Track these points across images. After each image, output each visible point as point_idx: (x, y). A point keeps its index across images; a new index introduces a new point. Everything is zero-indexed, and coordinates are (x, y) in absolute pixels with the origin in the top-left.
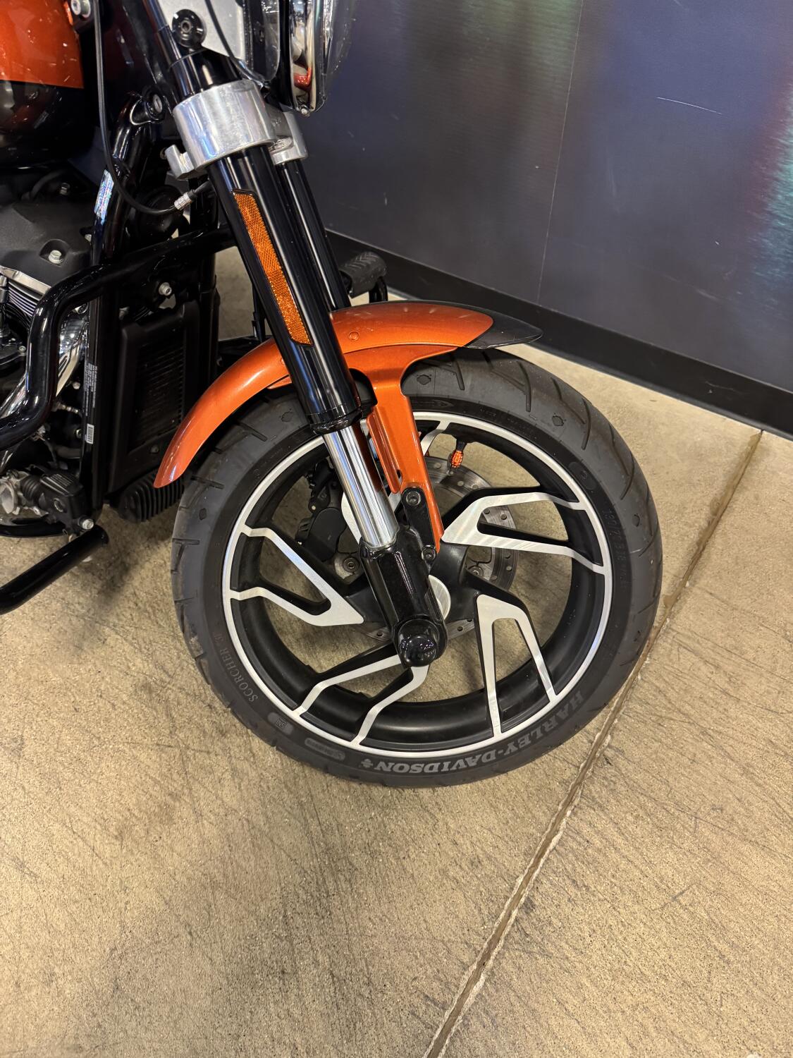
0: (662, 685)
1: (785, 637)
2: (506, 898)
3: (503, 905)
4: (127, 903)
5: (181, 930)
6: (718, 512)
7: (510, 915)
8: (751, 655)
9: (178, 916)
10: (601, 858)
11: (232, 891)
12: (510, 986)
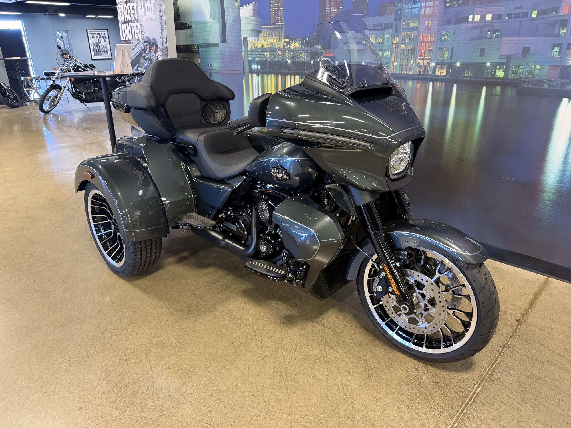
0: (525, 333)
1: (567, 326)
2: (484, 372)
3: (484, 374)
4: (366, 360)
5: (385, 367)
6: (536, 296)
7: (486, 376)
8: (555, 329)
9: (383, 364)
10: (513, 367)
11: (398, 361)
12: (490, 390)
